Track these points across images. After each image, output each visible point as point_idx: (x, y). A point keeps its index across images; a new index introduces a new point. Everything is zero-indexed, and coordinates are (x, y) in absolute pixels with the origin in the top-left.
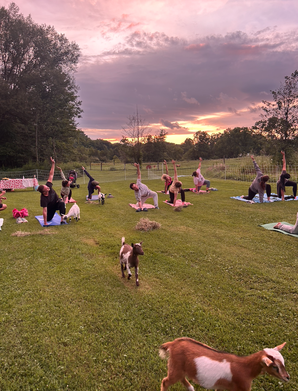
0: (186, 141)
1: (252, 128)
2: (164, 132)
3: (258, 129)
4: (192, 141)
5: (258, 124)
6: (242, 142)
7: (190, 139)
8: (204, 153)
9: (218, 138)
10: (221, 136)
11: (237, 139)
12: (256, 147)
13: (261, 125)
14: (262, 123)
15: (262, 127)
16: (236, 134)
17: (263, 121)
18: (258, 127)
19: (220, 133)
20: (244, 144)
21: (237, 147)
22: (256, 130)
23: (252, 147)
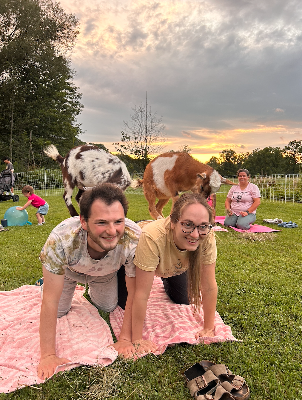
0: (211, 160)
1: (285, 148)
2: (188, 149)
3: (292, 149)
4: (217, 160)
5: (291, 144)
6: (273, 163)
7: (215, 158)
8: (230, 172)
9: (246, 158)
10: (249, 156)
11: (267, 159)
12: (288, 169)
13: (294, 145)
14: (296, 143)
15: (296, 148)
16: (267, 153)
17: (297, 141)
18: (291, 147)
19: (248, 153)
20: (275, 165)
21: (267, 168)
22: (289, 150)
23: (284, 168)
